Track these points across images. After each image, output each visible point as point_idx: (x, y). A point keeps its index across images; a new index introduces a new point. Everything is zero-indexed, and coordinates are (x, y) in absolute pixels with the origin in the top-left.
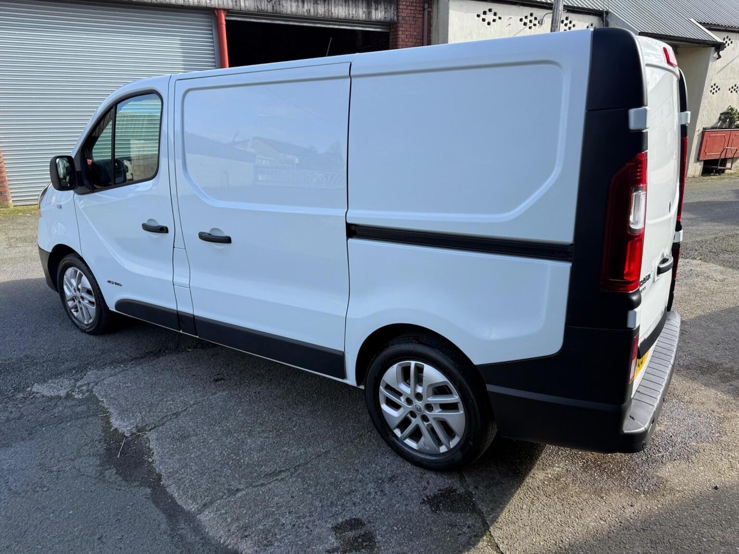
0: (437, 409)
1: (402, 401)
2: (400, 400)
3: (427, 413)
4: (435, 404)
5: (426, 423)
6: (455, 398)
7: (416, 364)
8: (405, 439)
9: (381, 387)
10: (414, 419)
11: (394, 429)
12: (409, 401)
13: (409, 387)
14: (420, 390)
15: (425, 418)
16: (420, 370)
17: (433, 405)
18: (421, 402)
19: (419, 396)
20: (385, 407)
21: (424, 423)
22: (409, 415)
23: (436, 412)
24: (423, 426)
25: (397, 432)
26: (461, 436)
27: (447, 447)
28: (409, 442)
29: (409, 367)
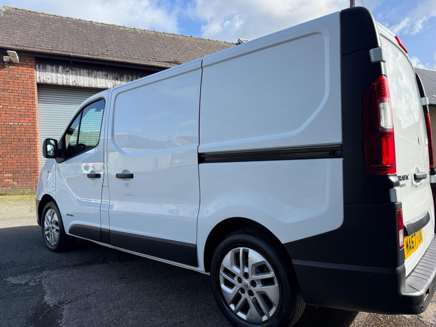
0: (259, 284)
1: (235, 281)
2: (234, 280)
3: (252, 288)
4: (258, 280)
5: (252, 297)
6: (271, 274)
7: (243, 250)
8: (237, 312)
9: (221, 271)
10: (243, 295)
11: (230, 304)
12: (240, 280)
13: (240, 269)
14: (246, 270)
15: (251, 293)
16: (246, 254)
17: (256, 281)
18: (247, 280)
19: (246, 275)
20: (223, 286)
21: (250, 296)
22: (240, 292)
23: (259, 287)
24: (250, 299)
25: (232, 307)
26: (277, 306)
27: (268, 316)
28: (240, 314)
29: (239, 253)
